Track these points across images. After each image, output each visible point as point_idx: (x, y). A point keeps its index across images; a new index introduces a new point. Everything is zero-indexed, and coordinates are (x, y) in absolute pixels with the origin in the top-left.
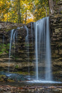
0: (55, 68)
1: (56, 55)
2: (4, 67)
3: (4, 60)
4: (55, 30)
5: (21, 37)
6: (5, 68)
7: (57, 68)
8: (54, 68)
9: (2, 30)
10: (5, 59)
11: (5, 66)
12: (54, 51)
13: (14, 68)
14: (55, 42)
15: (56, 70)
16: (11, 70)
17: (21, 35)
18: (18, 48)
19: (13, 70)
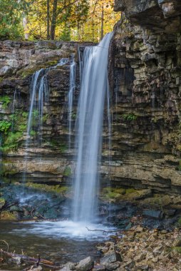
0: (159, 184)
1: (156, 146)
2: (30, 171)
3: (31, 154)
4: (136, 71)
5: (55, 94)
6: (34, 175)
7: (164, 186)
8: (156, 184)
9: (14, 72)
10: (31, 150)
11: (33, 170)
12: (150, 132)
13: (61, 176)
14: (144, 107)
15: (163, 190)
16: (53, 180)
17: (55, 88)
18: (58, 123)
19: (59, 180)
